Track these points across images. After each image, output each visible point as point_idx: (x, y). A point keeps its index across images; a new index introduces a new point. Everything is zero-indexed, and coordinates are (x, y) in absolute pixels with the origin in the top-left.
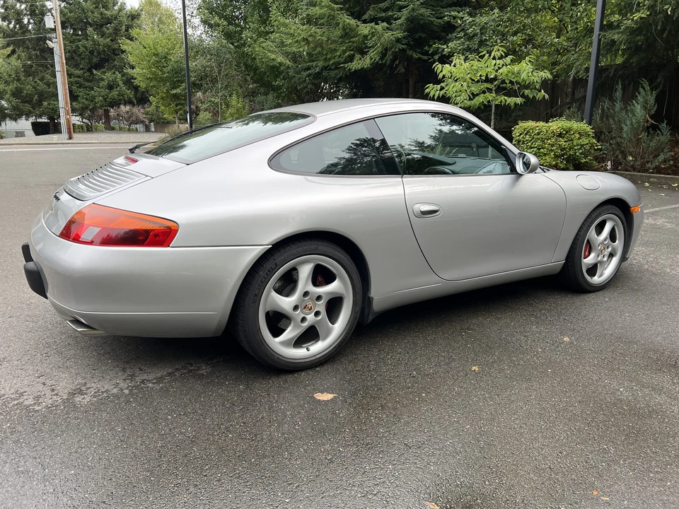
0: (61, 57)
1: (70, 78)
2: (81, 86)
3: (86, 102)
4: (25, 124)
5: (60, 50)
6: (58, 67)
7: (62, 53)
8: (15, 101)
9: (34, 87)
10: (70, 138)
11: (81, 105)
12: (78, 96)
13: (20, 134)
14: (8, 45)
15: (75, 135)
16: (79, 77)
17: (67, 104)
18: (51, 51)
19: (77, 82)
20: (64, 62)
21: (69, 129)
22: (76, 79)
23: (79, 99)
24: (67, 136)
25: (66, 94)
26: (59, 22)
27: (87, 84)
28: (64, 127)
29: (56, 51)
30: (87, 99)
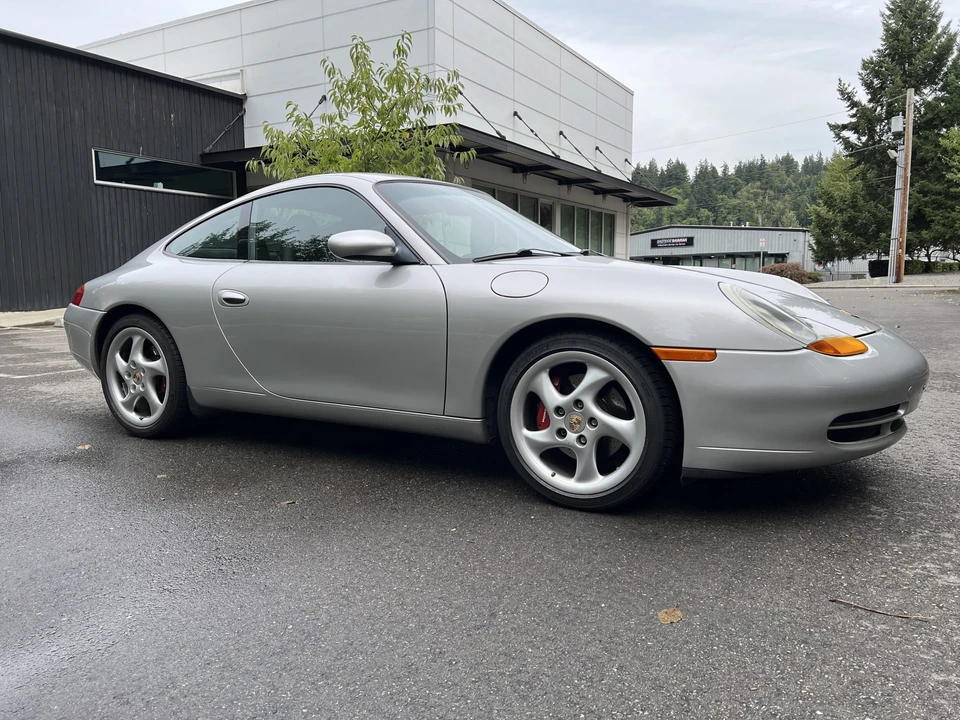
0: (905, 169)
1: (925, 196)
2: (939, 206)
3: (942, 230)
4: (861, 264)
5: (906, 159)
6: (898, 184)
7: (906, 164)
8: (846, 235)
9: (874, 215)
10: (898, 280)
11: (932, 234)
12: (932, 221)
13: (855, 276)
14: (858, 163)
15: (905, 278)
16: (939, 194)
17: (901, 233)
18: (894, 163)
19: (933, 202)
20: (909, 175)
21: (898, 268)
22: (933, 197)
23: (932, 225)
24: (894, 279)
25: (903, 220)
26: (911, 122)
27: (949, 203)
28: (892, 268)
29: (901, 162)
30: (944, 225)
